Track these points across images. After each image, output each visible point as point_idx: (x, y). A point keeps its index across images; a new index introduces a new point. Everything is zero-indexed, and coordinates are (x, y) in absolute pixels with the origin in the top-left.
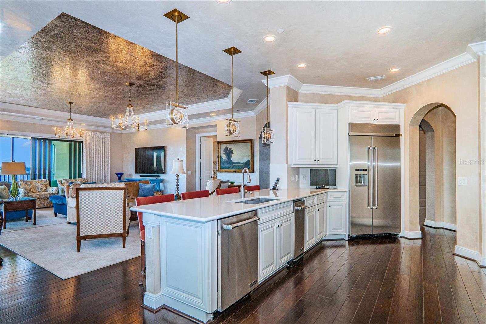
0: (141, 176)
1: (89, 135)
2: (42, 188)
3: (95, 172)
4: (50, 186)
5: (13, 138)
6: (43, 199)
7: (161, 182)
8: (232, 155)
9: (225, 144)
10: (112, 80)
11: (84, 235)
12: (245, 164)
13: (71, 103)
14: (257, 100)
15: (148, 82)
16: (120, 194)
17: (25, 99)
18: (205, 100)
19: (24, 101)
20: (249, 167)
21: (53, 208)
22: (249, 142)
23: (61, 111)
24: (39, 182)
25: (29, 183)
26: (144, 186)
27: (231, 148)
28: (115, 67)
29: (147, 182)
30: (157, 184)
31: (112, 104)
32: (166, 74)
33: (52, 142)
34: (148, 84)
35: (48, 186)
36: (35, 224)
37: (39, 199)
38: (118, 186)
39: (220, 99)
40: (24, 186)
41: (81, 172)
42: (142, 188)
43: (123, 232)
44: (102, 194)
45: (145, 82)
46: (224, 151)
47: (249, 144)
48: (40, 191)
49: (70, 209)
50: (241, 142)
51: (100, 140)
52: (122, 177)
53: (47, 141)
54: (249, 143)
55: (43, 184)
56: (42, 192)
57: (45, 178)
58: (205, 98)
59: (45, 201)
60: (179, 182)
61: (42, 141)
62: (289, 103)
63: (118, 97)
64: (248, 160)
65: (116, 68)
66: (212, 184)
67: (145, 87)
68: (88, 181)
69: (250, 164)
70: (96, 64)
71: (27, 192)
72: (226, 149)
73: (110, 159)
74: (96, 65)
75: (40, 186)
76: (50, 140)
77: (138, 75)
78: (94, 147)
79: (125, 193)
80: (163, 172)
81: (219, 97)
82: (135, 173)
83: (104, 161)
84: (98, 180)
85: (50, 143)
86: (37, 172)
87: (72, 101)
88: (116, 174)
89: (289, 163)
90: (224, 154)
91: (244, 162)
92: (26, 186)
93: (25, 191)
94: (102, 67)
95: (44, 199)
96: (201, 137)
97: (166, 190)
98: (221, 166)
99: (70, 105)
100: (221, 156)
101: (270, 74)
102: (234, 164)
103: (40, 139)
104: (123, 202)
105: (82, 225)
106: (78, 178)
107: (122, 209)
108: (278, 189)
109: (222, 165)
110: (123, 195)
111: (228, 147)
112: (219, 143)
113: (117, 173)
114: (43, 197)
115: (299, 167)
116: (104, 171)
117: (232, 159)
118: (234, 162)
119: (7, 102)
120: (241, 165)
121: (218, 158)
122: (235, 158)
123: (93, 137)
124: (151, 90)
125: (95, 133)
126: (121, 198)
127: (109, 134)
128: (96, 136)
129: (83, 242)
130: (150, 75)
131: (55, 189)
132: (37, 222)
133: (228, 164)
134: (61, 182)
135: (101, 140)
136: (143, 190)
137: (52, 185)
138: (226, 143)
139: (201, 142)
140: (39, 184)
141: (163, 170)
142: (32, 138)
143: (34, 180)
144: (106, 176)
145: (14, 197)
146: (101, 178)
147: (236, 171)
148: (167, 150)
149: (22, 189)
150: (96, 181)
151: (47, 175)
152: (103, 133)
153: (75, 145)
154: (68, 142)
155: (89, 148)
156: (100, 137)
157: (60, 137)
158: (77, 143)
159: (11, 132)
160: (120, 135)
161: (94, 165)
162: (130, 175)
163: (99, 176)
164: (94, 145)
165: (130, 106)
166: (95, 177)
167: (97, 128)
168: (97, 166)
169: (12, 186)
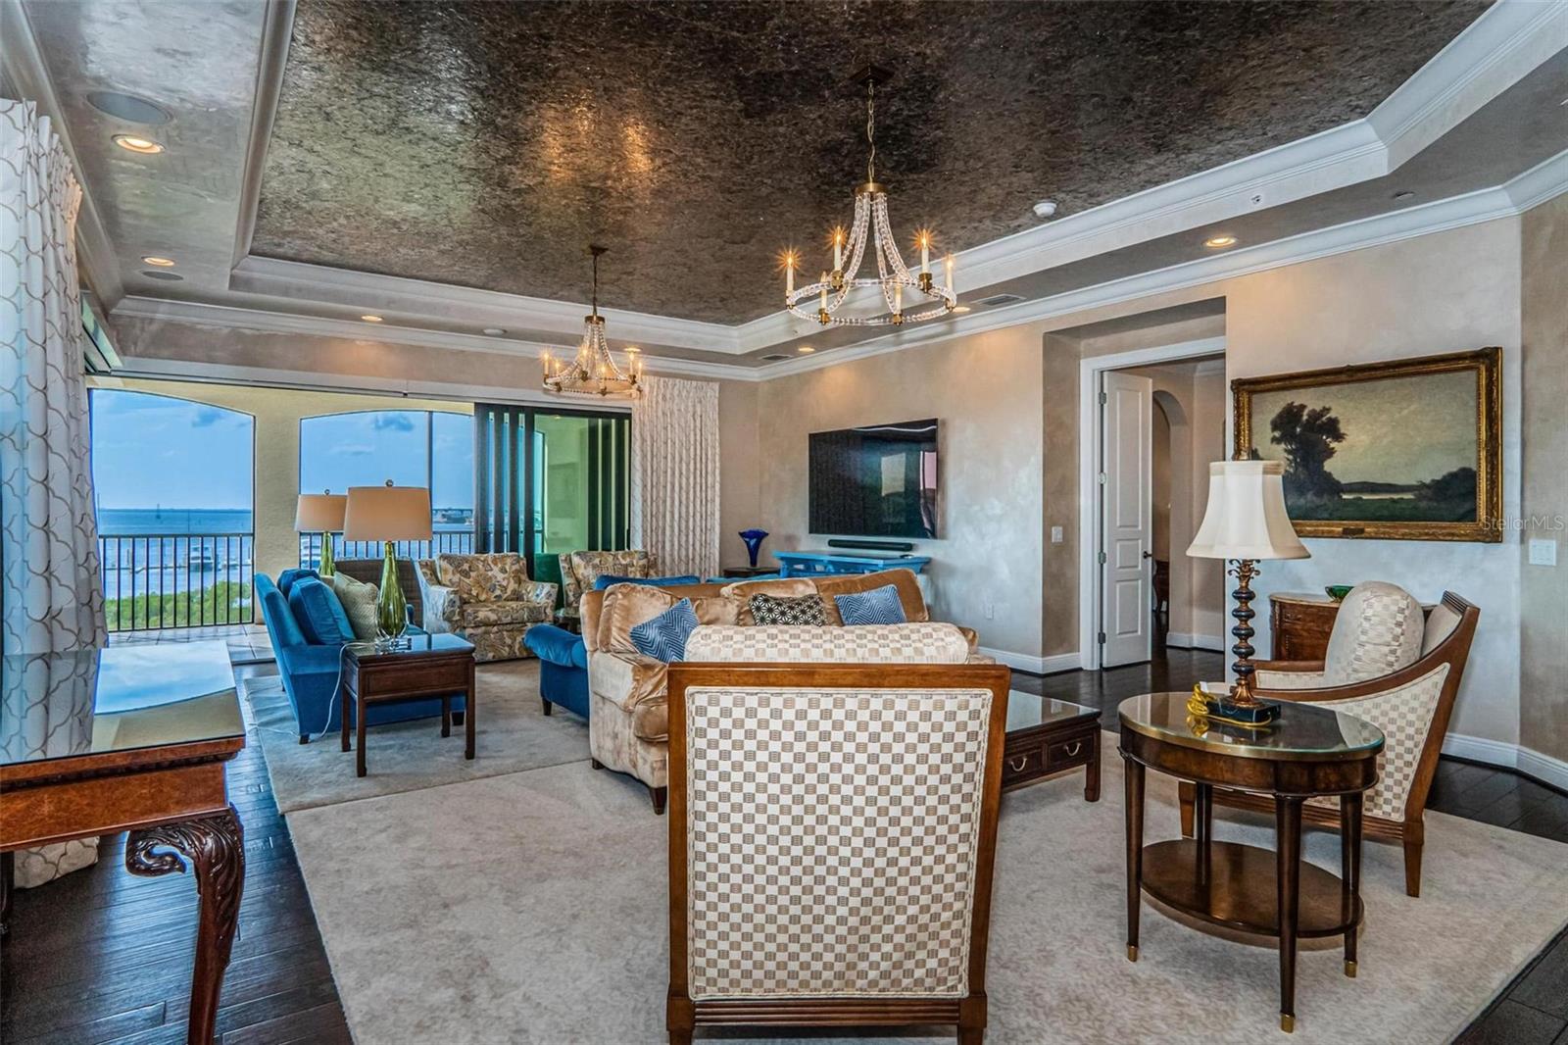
0: (832, 543)
2: (505, 583)
3: (672, 526)
4: (531, 577)
5: (432, 414)
6: (509, 627)
7: (922, 571)
8: (1334, 445)
9: (1279, 390)
12: (1430, 493)
13: (597, 251)
16: (962, 716)
17: (448, 247)
20: (1467, 506)
22: (1465, 370)
23: (561, 298)
25: (466, 566)
27: (1327, 410)
33: (537, 418)
35: (524, 577)
36: (470, 754)
37: (495, 629)
39: (1314, 131)
40: (450, 576)
41: (627, 528)
43: (964, 994)
46: (1276, 427)
47: (1469, 381)
48: (500, 598)
49: (601, 705)
51: (687, 406)
52: (762, 543)
53: (521, 417)
54: (1464, 374)
55: (507, 568)
56: (507, 600)
57: (514, 548)
59: (516, 633)
61: (506, 414)
64: (1455, 469)
69: (1473, 491)
71: (461, 598)
72: (1288, 419)
73: (718, 479)
75: (500, 576)
76: (531, 412)
78: (666, 434)
82: (811, 532)
84: (679, 557)
85: (529, 424)
86: (492, 529)
87: (603, 243)
88: (743, 535)
90: (1275, 441)
91: (1428, 481)
92: (456, 578)
93: (452, 596)
95: (511, 627)
96: (1105, 374)
99: (590, 262)
102: (1350, 491)
103: (499, 409)
104: (979, 777)
106: (617, 549)
110: (981, 726)
111: (1302, 407)
112: (1247, 387)
113: (746, 530)
114: (509, 619)
116: (698, 523)
117: (1330, 465)
118: (1344, 481)
119: (397, 271)
122: (1354, 461)
123: (664, 396)
125: (670, 383)
126: (971, 747)
127: (716, 386)
128: (672, 394)
131: (545, 591)
134: (568, 560)
135: (691, 409)
137: (537, 572)
138: (1287, 383)
139: (1102, 396)
140: (495, 572)
142: (476, 404)
143: (483, 557)
144: (705, 544)
145: (391, 634)
146: (691, 548)
147: (1362, 531)
148: (945, 438)
149: (445, 590)
150: (673, 560)
151: (522, 536)
152: (694, 383)
153: (606, 429)
154: (586, 420)
155: (652, 437)
156: (687, 398)
157: (559, 390)
158: (613, 421)
159: (414, 386)
160: (751, 388)
161: (668, 500)
162: (790, 539)
163: (683, 543)
164: (666, 428)
165: (871, 187)
166: (673, 545)
167: (675, 365)
168: (677, 503)
169: (384, 583)
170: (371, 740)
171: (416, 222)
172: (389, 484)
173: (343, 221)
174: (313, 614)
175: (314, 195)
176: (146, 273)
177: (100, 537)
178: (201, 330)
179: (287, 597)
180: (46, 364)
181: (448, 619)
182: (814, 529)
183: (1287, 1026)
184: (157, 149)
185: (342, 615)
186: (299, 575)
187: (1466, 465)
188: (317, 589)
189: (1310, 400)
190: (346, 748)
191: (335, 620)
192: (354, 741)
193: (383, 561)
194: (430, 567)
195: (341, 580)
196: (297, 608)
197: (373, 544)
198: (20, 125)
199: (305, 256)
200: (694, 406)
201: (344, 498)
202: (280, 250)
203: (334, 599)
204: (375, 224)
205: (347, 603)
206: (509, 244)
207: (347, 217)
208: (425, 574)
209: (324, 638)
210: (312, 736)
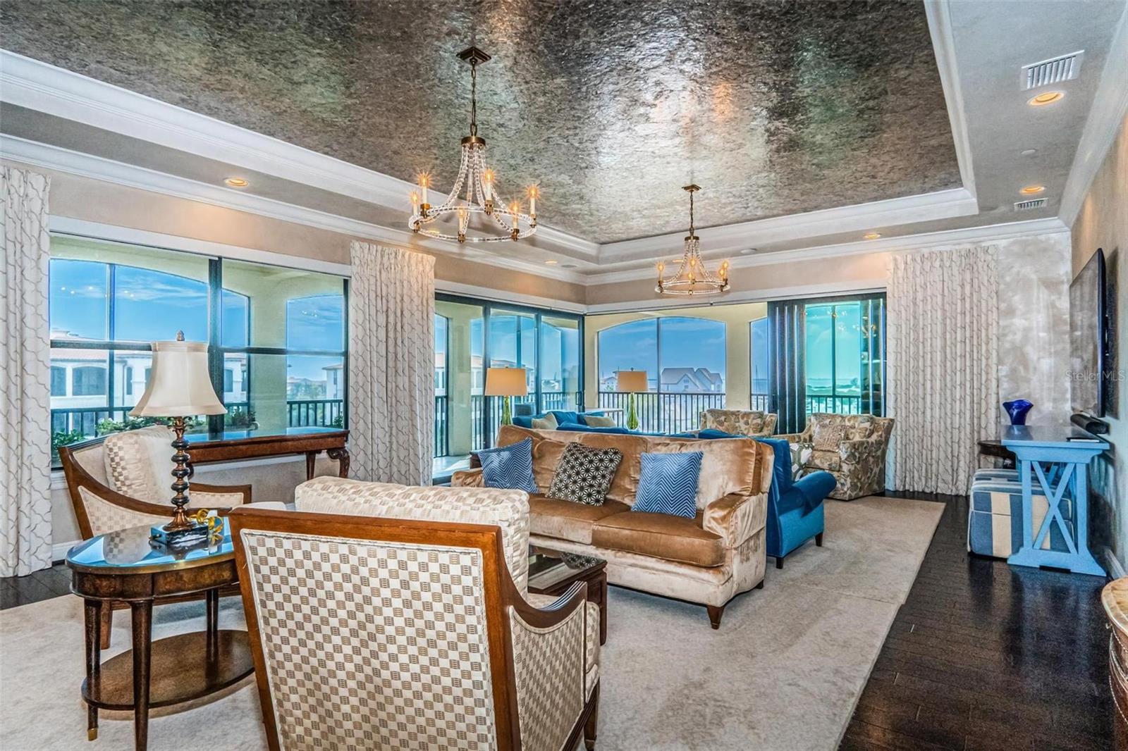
1: (906, 268)
53: (796, 307)
61: (786, 307)
88: (1005, 405)
103: (782, 304)
113: (1010, 401)
142: (769, 302)
151: (796, 401)
183: (93, 737)
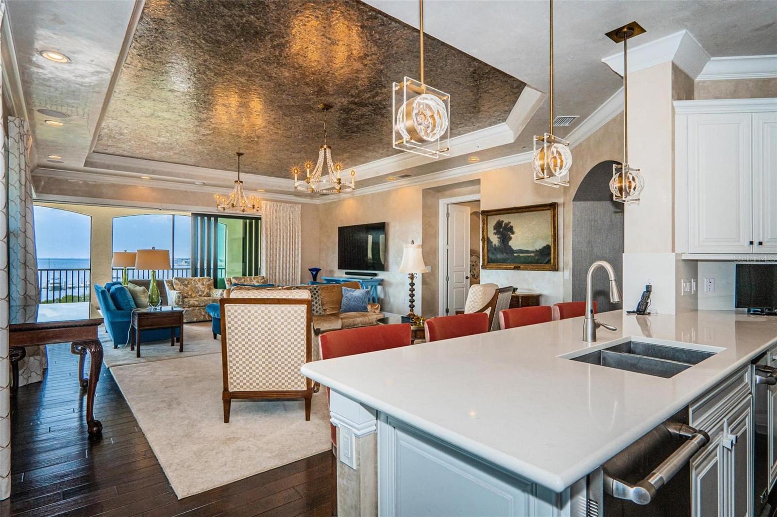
0: (347, 273)
1: (270, 208)
2: (203, 290)
3: (279, 266)
4: (215, 287)
5: (174, 215)
6: (203, 308)
7: (379, 284)
8: (512, 236)
9: (496, 214)
10: (294, 101)
11: (236, 390)
12: (539, 253)
13: (239, 154)
14: (575, 118)
15: (356, 98)
16: (299, 312)
17: (177, 152)
18: (460, 132)
19: (176, 156)
20: (548, 258)
21: (212, 324)
22: (547, 210)
23: (229, 170)
24: (199, 280)
25: (186, 282)
26: (351, 293)
27: (510, 223)
28: (297, 69)
29: (356, 286)
30: (373, 287)
31: (300, 152)
32: (388, 75)
33: (219, 219)
34: (355, 104)
35: (212, 287)
36: (181, 350)
37: (198, 308)
38: (297, 297)
39: (491, 125)
40: (179, 286)
41: (259, 267)
42: (348, 295)
43: (306, 389)
44: (266, 312)
45: (350, 100)
46: (495, 229)
47: (549, 213)
48: (200, 296)
50: (529, 209)
51: (286, 215)
52: (319, 273)
53: (212, 219)
54: (549, 211)
55: (205, 283)
56: (204, 296)
57: (209, 274)
58: (460, 126)
60: (414, 290)
61: (206, 218)
62: (677, 103)
63: (308, 137)
64: (545, 245)
65: (298, 71)
66: (480, 293)
67: (352, 110)
68: (269, 281)
69: (550, 253)
70: (265, 66)
71: (183, 295)
72: (498, 226)
73: (300, 246)
74: (264, 69)
75: (201, 287)
76: (216, 217)
77: (337, 85)
78: (277, 226)
79: (310, 311)
80: (382, 267)
81: (489, 121)
82: (339, 269)
83: (291, 249)
84: (283, 279)
85: (216, 221)
86: (199, 267)
87: (241, 151)
88: (310, 270)
89: (677, 250)
90: (495, 234)
91: (538, 249)
92: (182, 287)
93: (179, 294)
94: (276, 73)
95: (205, 307)
96: (450, 205)
97: (388, 299)
98: (488, 257)
99: (237, 158)
100: (488, 238)
101: (631, 35)
102: (516, 253)
103: (203, 216)
104: (305, 328)
105: (231, 370)
106: (255, 275)
107: (304, 342)
108: (649, 313)
109: (491, 256)
110: (304, 315)
111: (503, 221)
112: (487, 214)
114: (203, 304)
115: (697, 261)
116: (291, 265)
117: (511, 243)
118: (515, 248)
119: (156, 159)
120: (529, 255)
121: (483, 242)
122: (517, 242)
123: (276, 210)
124: (362, 116)
125: (279, 204)
126: (302, 320)
127: (300, 206)
128: (280, 209)
129: (234, 404)
130: (359, 83)
131: (220, 292)
132: (184, 347)
133: (502, 252)
134: (230, 280)
135: (288, 216)
136: (348, 299)
137: (217, 285)
138: (498, 212)
139: (448, 214)
140: (199, 285)
141: (383, 263)
143: (194, 278)
144: (294, 274)
145: (153, 305)
146: (288, 275)
147: (519, 267)
148: (388, 230)
149: (176, 292)
150: (280, 280)
151: (212, 271)
152: (290, 205)
153: (251, 224)
154: (242, 220)
155: (270, 228)
156: (287, 211)
157: (224, 210)
158: (254, 221)
159: (165, 205)
160: (316, 207)
161: (278, 255)
162: (331, 272)
163: (284, 273)
164: (277, 224)
165: (325, 146)
166: (279, 274)
167: (281, 197)
168: (281, 256)
169: (151, 287)
170: (142, 348)
171: (163, 143)
172: (153, 248)
173: (133, 142)
174: (119, 298)
175: (121, 134)
176: (48, 161)
177: (39, 270)
178: (71, 182)
179: (109, 292)
180: (26, 207)
181: (177, 304)
182: (340, 267)
184: (61, 124)
185: (132, 299)
186: (114, 284)
187: (548, 243)
188: (122, 289)
189: (505, 219)
190: (133, 349)
191: (128, 301)
192: (136, 348)
193: (150, 281)
194: (171, 284)
195: (130, 286)
196: (113, 296)
197: (146, 272)
198: (17, 125)
199: (118, 153)
200: (290, 215)
201: (136, 254)
202: (106, 151)
203: (128, 293)
204: (146, 144)
205: (134, 295)
206: (203, 151)
207: (135, 141)
208: (168, 285)
209: (124, 307)
210: (119, 346)
